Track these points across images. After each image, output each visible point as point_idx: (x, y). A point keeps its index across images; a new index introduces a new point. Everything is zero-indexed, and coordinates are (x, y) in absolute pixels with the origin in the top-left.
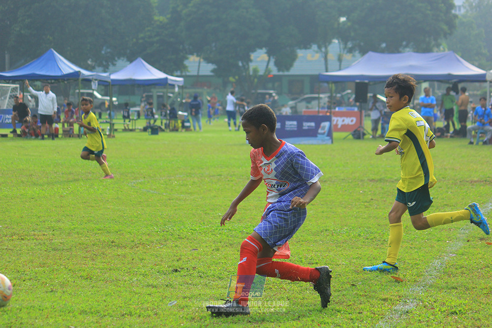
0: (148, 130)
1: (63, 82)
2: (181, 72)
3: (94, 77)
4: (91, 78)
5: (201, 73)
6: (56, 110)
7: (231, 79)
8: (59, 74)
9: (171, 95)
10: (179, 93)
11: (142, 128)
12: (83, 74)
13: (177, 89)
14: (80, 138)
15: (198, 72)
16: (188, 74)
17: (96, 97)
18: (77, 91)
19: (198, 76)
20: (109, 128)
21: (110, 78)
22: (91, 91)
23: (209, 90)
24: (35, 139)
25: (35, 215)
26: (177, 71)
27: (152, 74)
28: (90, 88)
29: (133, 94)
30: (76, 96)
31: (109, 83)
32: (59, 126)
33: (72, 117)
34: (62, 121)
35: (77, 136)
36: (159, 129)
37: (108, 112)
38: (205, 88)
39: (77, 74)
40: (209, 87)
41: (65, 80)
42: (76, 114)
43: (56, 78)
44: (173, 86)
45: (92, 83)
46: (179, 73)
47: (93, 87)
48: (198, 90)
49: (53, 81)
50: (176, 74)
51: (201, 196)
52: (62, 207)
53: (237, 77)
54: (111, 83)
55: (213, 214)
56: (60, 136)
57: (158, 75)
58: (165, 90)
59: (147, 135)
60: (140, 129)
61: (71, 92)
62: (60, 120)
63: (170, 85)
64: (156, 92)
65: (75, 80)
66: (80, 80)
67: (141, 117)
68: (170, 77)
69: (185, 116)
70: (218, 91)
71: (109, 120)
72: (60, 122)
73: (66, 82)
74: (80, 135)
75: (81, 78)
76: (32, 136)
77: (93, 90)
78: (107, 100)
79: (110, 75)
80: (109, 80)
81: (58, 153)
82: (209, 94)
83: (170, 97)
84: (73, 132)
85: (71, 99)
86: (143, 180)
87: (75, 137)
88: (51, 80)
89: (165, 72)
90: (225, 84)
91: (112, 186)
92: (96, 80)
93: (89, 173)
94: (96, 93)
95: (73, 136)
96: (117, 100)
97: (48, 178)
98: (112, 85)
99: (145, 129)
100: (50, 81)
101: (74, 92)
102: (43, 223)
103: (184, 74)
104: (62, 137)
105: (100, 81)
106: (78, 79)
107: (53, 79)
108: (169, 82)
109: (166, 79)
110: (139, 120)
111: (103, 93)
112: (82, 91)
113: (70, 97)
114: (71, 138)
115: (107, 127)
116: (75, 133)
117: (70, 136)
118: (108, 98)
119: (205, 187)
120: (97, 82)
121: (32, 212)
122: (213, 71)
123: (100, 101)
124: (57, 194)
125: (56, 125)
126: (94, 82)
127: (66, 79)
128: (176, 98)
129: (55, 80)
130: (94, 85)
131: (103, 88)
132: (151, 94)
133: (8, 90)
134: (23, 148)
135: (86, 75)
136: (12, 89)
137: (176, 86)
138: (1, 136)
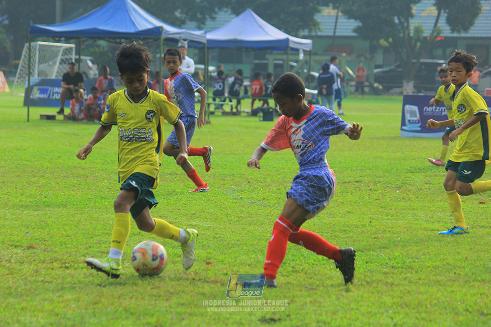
0: (258, 115)
2: (310, 31)
3: (183, 36)
4: (177, 36)
5: (337, 34)
7: (383, 42)
8: (132, 30)
9: (294, 64)
10: (306, 62)
12: (167, 31)
13: (301, 56)
15: (335, 32)
16: (319, 34)
19: (334, 37)
21: (205, 37)
23: (349, 58)
27: (267, 34)
31: (204, 44)
36: (274, 113)
38: (344, 54)
39: (158, 31)
40: (349, 54)
44: (296, 51)
46: (306, 33)
50: (302, 33)
53: (391, 40)
54: (206, 46)
57: (276, 34)
58: (285, 57)
60: (247, 112)
63: (292, 49)
64: (272, 60)
65: (155, 40)
66: (162, 40)
68: (292, 38)
69: (313, 94)
70: (363, 59)
75: (163, 36)
79: (206, 33)
80: (204, 41)
83: (292, 67)
88: (120, 38)
89: (286, 32)
90: (373, 49)
92: (185, 40)
98: (209, 48)
99: (254, 113)
100: (118, 40)
103: (313, 34)
105: (191, 41)
106: (159, 38)
107: (123, 38)
108: (291, 45)
109: (287, 40)
110: (246, 99)
118: (202, 66)
122: (355, 31)
127: (142, 38)
128: (302, 68)
129: (127, 39)
132: (265, 62)
133: (59, 51)
134: (77, 135)
135: (171, 32)
136: (64, 50)
137: (301, 51)
138: (45, 117)
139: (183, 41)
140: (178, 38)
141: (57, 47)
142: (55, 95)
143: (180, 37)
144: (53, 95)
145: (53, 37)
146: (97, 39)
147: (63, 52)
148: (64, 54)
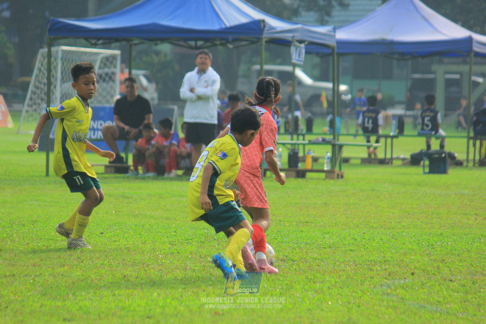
0: (422, 163)
1: (222, 44)
3: (298, 36)
4: (288, 36)
8: (216, 27)
9: (480, 79)
11: (408, 156)
12: (272, 28)
17: (300, 83)
18: (257, 67)
20: (329, 155)
21: (334, 37)
22: (288, 68)
27: (435, 30)
28: (287, 61)
29: (388, 76)
30: (254, 80)
31: (333, 49)
36: (450, 161)
37: (329, 118)
39: (257, 27)
41: (227, 41)
43: (207, 37)
45: (293, 49)
47: (295, 58)
49: (200, 43)
54: (336, 50)
57: (449, 30)
58: (464, 68)
59: (418, 173)
60: (404, 159)
61: (242, 68)
63: (477, 54)
64: (442, 72)
65: (252, 42)
66: (264, 43)
67: (406, 132)
68: (477, 37)
71: (329, 137)
73: (231, 46)
75: (266, 36)
77: (294, 66)
78: (326, 89)
79: (335, 30)
80: (333, 43)
83: (476, 84)
85: (242, 87)
86: (409, 280)
88: (196, 40)
92: (301, 42)
94: (300, 74)
96: (350, 91)
98: (340, 54)
99: (415, 160)
100: (192, 43)
101: (249, 69)
105: (312, 43)
106: (259, 39)
107: (201, 39)
108: (476, 48)
109: (469, 40)
110: (401, 138)
111: (316, 72)
112: (267, 67)
113: (240, 80)
115: (326, 152)
118: (330, 85)
120: (303, 45)
123: (311, 93)
126: (297, 47)
127: (230, 38)
129: (206, 40)
130: (297, 54)
131: (317, 60)
132: (430, 76)
134: (128, 198)
135: (279, 30)
136: (102, 59)
139: (298, 44)
140: (290, 39)
143: (293, 37)
146: (159, 42)
147: (101, 62)
148: (102, 65)
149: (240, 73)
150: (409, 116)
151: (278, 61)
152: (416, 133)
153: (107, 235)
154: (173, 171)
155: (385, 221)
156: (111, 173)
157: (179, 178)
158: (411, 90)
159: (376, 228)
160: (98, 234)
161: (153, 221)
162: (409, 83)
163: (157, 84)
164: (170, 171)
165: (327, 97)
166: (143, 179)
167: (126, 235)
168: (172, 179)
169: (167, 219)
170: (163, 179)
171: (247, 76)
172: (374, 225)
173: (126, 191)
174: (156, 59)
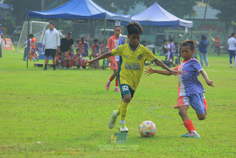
1: (90, 21)
2: (190, 16)
3: (118, 19)
4: (114, 19)
5: (206, 18)
6: (59, 45)
7: (233, 23)
8: (88, 15)
9: (181, 35)
10: (188, 34)
12: (109, 16)
13: (186, 31)
14: (104, 70)
15: (205, 17)
16: (196, 18)
18: (103, 30)
19: (204, 20)
21: (131, 19)
23: (213, 32)
24: (66, 69)
25: (69, 133)
26: (186, 15)
27: (167, 17)
29: (149, 33)
30: (101, 34)
32: (87, 59)
33: (98, 51)
34: (89, 55)
35: (102, 68)
38: (211, 30)
39: (103, 15)
40: (214, 29)
41: (92, 20)
42: (102, 49)
43: (85, 18)
44: (184, 28)
46: (188, 17)
48: (204, 32)
49: (82, 21)
50: (185, 17)
51: (209, 122)
52: (91, 127)
55: (220, 139)
56: (87, 67)
57: (171, 18)
58: (176, 31)
61: (96, 30)
62: (88, 54)
63: (181, 26)
64: (168, 32)
65: (102, 21)
66: (106, 21)
68: (181, 20)
70: (221, 33)
72: (87, 56)
73: (94, 22)
74: (104, 68)
75: (106, 18)
76: (64, 67)
79: (131, 17)
80: (130, 21)
81: (86, 81)
82: (213, 35)
83: (180, 37)
84: (98, 64)
85: (96, 37)
86: (158, 107)
87: (100, 69)
88: (81, 19)
89: (178, 17)
90: (228, 27)
91: (133, 111)
92: (119, 21)
93: (113, 99)
95: (98, 68)
97: (78, 102)
100: (80, 21)
101: (99, 30)
102: (76, 141)
103: (192, 17)
104: (89, 69)
105: (123, 21)
106: (104, 20)
107: (83, 19)
108: (181, 24)
109: (178, 21)
112: (107, 30)
113: (96, 34)
114: (96, 70)
116: (100, 65)
117: (96, 68)
119: (212, 115)
120: (119, 22)
121: (66, 131)
122: (217, 16)
124: (87, 117)
125: (85, 57)
126: (117, 23)
127: (94, 19)
128: (185, 38)
129: (85, 20)
132: (164, 34)
133: (44, 27)
134: (56, 76)
135: (111, 16)
136: (47, 26)
137: (186, 28)
138: (37, 65)
139: (118, 22)
140: (115, 20)
141: (43, 24)
142: (42, 52)
143: (116, 19)
144: (41, 52)
145: (42, 19)
146: (68, 20)
147: (46, 27)
148: (47, 28)
149: (96, 31)
150: (156, 48)
151: (109, 27)
152: (159, 54)
153: (50, 90)
154: (72, 67)
155: (149, 86)
156: (50, 67)
157: (74, 69)
158: (157, 39)
159: (146, 88)
160: (47, 89)
161: (66, 85)
162: (156, 36)
163: (66, 35)
164: (71, 67)
165: (127, 41)
166: (62, 69)
167: (57, 90)
168: (72, 70)
169: (71, 84)
170: (69, 70)
171: (98, 33)
172: (145, 87)
173: (56, 74)
174: (65, 26)
